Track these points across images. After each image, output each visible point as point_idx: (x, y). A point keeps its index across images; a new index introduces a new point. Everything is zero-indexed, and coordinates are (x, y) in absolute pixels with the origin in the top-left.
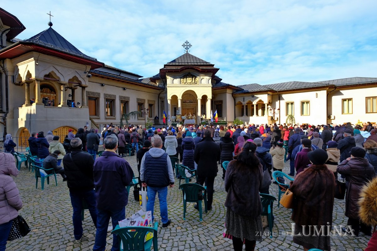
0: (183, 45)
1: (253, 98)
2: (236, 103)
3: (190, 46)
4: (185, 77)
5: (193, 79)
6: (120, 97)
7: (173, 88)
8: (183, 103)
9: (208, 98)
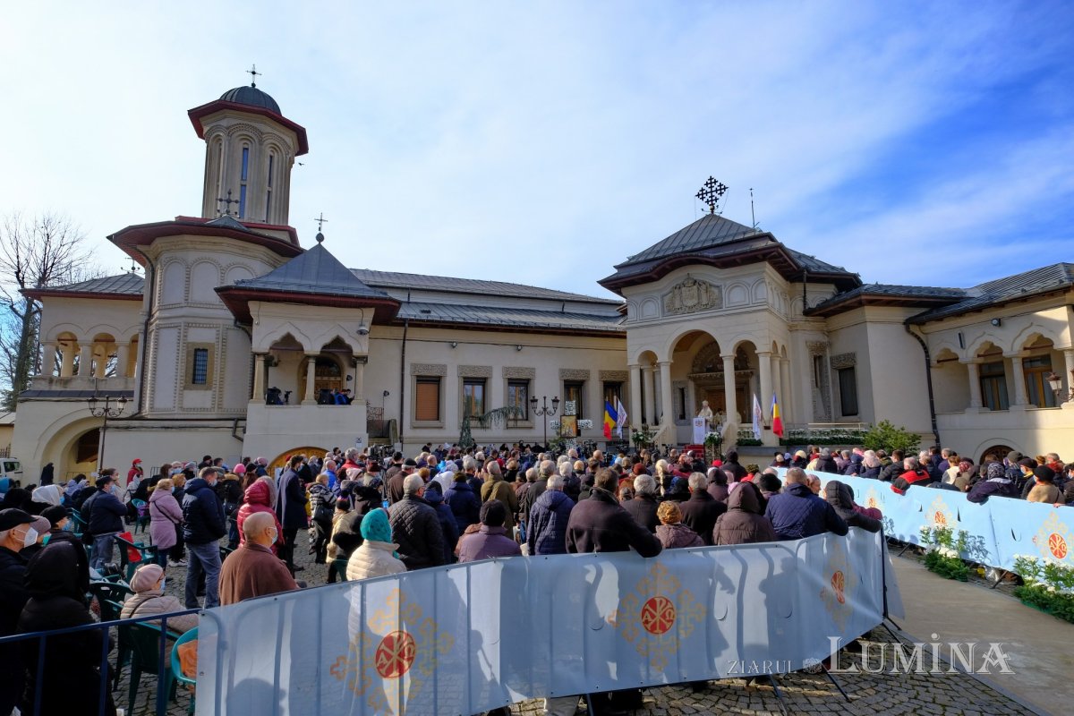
0: (699, 194)
2: (933, 362)
3: (722, 189)
4: (676, 291)
5: (703, 292)
6: (506, 370)
7: (644, 329)
8: (706, 372)
9: (757, 352)
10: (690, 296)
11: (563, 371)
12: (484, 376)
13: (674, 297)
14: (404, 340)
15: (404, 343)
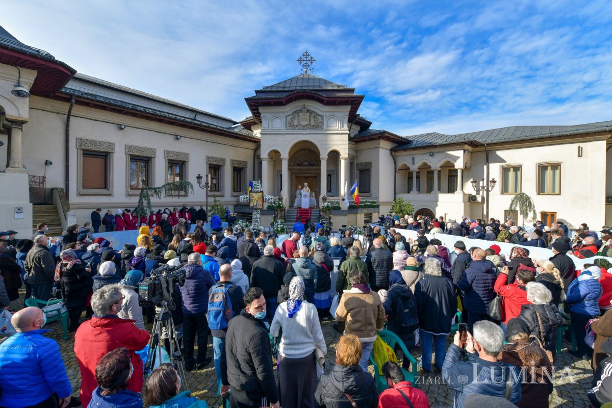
0: (298, 61)
1: (431, 159)
2: (398, 168)
3: (312, 60)
4: (296, 115)
5: (312, 118)
6: (167, 153)
7: (274, 136)
8: (297, 166)
9: (340, 157)
10: (304, 119)
11: (208, 158)
12: (148, 155)
13: (294, 117)
14: (69, 115)
15: (68, 118)
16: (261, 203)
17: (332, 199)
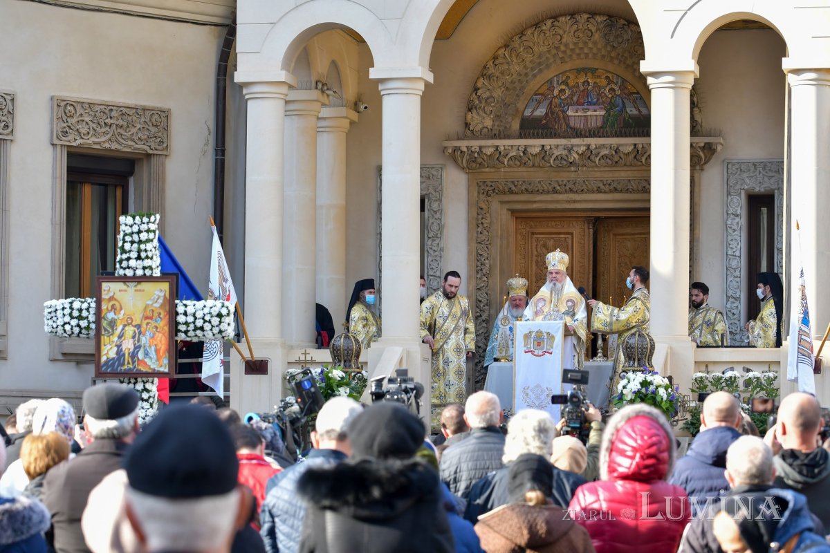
8: (521, 136)
9: (787, 64)
16: (162, 340)
17: (732, 365)
